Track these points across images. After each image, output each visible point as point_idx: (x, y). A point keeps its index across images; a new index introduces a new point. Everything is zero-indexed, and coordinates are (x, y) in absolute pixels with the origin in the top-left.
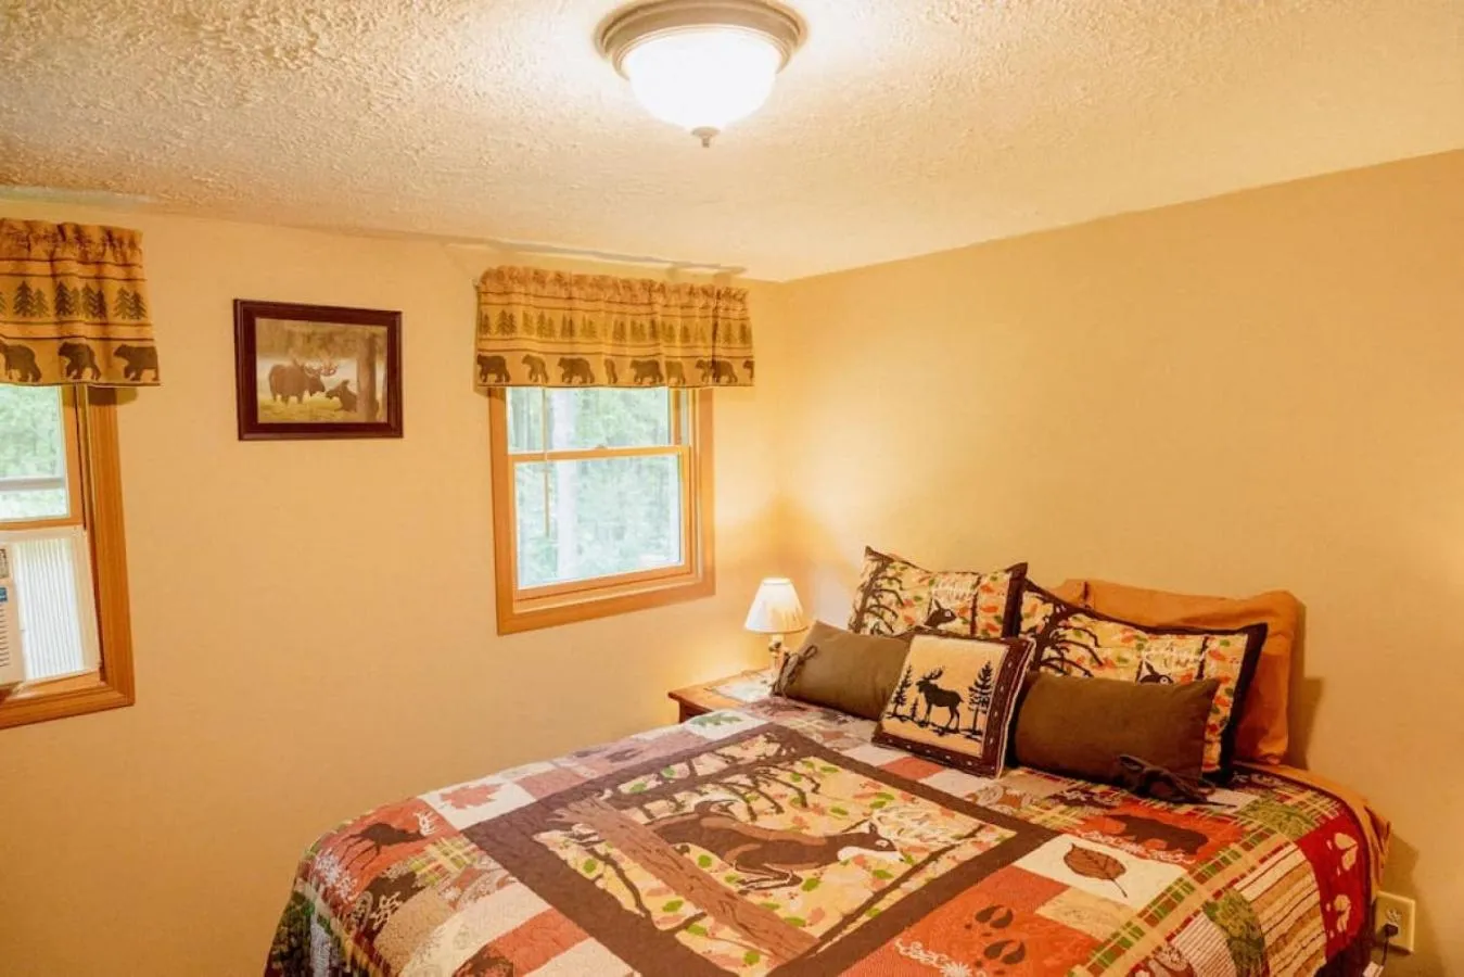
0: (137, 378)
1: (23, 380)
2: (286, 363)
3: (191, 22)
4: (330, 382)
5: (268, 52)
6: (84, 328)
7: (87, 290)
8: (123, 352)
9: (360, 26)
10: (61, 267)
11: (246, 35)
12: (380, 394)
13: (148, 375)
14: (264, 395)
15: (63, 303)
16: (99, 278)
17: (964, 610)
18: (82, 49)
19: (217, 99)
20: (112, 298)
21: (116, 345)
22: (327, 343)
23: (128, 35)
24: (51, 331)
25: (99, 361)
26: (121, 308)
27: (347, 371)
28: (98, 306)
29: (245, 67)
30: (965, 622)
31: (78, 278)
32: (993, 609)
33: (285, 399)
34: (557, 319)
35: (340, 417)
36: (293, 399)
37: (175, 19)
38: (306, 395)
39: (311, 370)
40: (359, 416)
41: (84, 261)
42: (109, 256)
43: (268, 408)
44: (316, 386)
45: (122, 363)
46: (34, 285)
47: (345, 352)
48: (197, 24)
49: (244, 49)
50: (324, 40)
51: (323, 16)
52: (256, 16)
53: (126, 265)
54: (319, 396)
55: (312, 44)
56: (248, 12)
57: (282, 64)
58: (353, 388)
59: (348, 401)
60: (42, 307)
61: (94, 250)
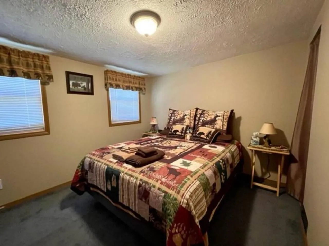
0: (50, 80)
1: (28, 78)
2: (75, 82)
3: (65, 5)
4: (82, 85)
5: (77, 15)
6: (39, 71)
7: (40, 65)
8: (47, 76)
9: (94, 11)
10: (35, 60)
11: (74, 10)
12: (90, 88)
13: (52, 80)
14: (71, 87)
15: (35, 66)
16: (42, 63)
17: (189, 114)
18: (44, 10)
19: (67, 26)
20: (45, 67)
21: (46, 74)
22: (81, 79)
23: (53, 8)
24: (33, 71)
25: (42, 76)
26: (46, 68)
27: (84, 84)
28: (42, 68)
29: (73, 19)
30: (189, 116)
31: (38, 62)
32: (193, 114)
33: (75, 88)
34: (115, 78)
35: (84, 91)
36: (76, 88)
37: (62, 5)
38: (78, 87)
39: (78, 83)
40: (87, 91)
41: (39, 60)
42: (44, 59)
43: (72, 89)
44: (80, 86)
45: (47, 77)
46: (29, 62)
47: (84, 81)
48: (66, 6)
49: (73, 14)
50: (87, 13)
51: (88, 7)
52: (76, 6)
53: (47, 61)
54: (80, 88)
55: (85, 14)
56: (75, 5)
57: (79, 19)
58: (86, 87)
59: (85, 89)
60: (31, 66)
61: (41, 58)
